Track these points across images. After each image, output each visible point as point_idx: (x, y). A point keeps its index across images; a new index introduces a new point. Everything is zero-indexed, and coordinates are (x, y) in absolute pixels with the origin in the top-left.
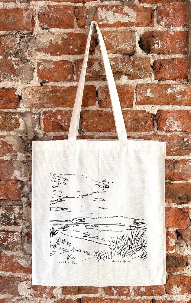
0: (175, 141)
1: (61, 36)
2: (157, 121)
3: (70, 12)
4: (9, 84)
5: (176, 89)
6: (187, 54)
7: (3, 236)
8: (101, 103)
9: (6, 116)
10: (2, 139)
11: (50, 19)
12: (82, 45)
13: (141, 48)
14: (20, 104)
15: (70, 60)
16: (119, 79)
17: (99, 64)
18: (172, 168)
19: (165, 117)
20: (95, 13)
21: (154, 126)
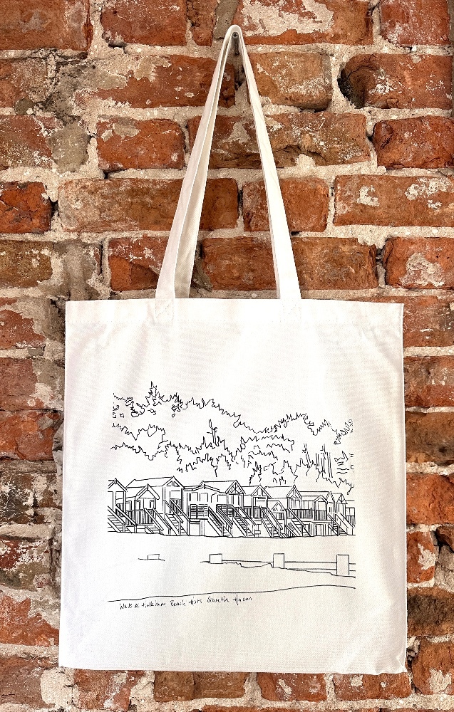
0: (429, 311)
1: (155, 63)
2: (385, 263)
3: (178, 8)
4: (28, 173)
5: (429, 188)
6: (451, 107)
7: (3, 550)
8: (249, 222)
9: (20, 250)
10: (7, 307)
11: (130, 24)
12: (204, 85)
13: (345, 94)
14: (52, 222)
15: (176, 120)
16: (293, 163)
17: (246, 127)
18: (424, 377)
19: (404, 252)
20: (236, 11)
21: (377, 276)
